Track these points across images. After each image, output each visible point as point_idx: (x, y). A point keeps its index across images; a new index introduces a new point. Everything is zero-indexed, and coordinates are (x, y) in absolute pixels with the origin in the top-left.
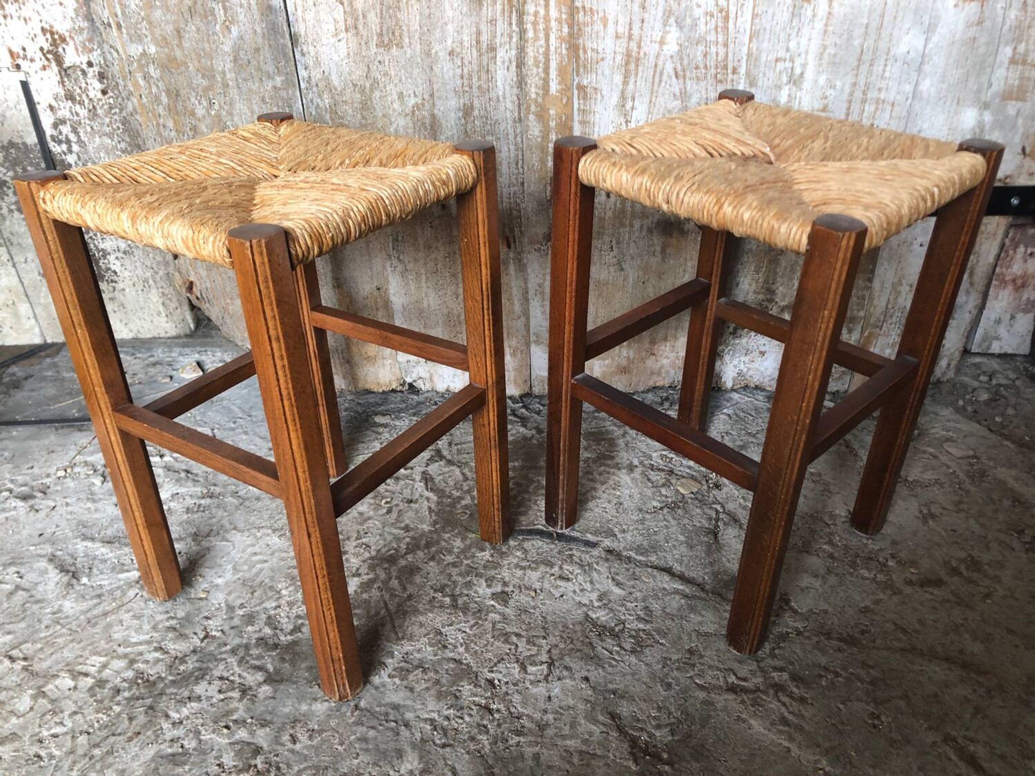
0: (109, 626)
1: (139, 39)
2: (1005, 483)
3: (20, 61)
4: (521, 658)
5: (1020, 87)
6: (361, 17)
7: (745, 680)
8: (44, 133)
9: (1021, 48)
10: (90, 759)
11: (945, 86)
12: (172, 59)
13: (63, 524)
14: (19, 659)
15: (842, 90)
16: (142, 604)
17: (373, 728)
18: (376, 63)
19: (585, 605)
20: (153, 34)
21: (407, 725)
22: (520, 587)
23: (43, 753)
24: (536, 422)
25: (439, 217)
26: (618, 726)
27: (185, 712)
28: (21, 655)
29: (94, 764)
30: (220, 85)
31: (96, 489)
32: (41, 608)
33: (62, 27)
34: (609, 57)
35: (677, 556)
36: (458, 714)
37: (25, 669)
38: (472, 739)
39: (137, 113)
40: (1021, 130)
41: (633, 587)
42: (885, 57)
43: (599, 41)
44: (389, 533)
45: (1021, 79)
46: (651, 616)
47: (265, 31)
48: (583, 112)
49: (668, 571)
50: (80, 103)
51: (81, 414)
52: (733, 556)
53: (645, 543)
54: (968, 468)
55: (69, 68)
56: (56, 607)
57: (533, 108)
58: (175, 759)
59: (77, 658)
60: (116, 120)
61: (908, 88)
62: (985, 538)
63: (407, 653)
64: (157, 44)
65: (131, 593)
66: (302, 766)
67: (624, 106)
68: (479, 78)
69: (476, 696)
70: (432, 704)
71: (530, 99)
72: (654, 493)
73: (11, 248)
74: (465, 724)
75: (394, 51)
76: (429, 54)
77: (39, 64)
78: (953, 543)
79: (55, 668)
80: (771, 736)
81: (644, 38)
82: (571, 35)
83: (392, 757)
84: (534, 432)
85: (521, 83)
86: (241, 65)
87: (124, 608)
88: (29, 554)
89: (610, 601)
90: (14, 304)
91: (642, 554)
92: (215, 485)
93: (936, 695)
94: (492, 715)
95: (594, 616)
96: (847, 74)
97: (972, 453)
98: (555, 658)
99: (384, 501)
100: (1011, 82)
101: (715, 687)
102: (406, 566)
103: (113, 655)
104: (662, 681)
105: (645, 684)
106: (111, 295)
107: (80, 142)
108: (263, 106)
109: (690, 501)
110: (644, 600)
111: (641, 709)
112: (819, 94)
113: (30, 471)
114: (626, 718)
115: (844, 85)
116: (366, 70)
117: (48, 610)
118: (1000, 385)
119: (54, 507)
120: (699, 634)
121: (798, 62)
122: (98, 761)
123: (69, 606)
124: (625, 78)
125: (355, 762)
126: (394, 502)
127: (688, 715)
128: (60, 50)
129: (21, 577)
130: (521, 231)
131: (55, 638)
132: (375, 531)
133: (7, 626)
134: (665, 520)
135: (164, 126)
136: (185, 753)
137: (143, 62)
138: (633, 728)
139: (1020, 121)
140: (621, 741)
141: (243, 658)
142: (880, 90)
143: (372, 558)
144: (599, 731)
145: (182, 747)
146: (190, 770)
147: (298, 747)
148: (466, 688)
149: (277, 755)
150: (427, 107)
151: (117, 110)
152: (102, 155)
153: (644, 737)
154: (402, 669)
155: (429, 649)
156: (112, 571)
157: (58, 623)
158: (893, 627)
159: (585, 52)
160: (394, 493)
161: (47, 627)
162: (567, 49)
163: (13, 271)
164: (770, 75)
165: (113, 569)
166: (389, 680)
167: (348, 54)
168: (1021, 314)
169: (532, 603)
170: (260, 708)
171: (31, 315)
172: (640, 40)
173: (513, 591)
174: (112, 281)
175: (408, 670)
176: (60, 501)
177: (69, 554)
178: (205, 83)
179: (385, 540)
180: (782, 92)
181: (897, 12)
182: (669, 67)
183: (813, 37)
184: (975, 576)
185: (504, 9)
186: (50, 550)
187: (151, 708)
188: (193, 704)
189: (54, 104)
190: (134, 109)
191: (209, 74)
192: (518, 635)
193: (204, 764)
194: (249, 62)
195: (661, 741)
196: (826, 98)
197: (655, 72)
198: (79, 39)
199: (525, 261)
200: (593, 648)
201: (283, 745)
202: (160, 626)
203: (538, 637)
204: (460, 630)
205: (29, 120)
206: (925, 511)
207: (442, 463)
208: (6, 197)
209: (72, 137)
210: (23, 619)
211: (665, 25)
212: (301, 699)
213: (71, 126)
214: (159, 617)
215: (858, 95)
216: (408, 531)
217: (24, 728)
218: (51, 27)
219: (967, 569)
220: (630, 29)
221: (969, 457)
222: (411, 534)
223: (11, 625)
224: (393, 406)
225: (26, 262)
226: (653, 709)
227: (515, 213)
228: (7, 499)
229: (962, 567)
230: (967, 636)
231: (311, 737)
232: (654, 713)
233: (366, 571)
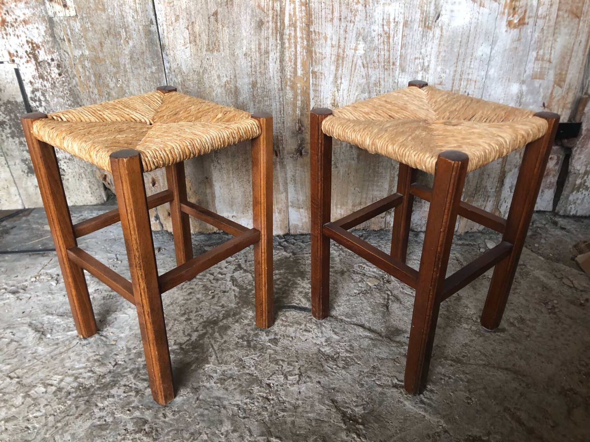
0: (63, 360)
1: (80, 47)
2: (538, 278)
3: (14, 58)
4: (285, 372)
5: (541, 72)
6: (198, 36)
7: (402, 381)
8: (27, 96)
9: (541, 52)
10: (56, 428)
11: (502, 72)
12: (97, 58)
14: (14, 377)
15: (449, 74)
16: (81, 348)
17: (206, 409)
18: (206, 59)
19: (318, 344)
20: (87, 45)
21: (224, 407)
22: (284, 336)
23: (30, 426)
24: (292, 249)
26: (336, 407)
27: (106, 403)
28: (16, 376)
29: (58, 431)
30: (122, 71)
31: (53, 287)
32: (25, 351)
33: (38, 40)
34: (328, 56)
35: (367, 319)
36: (252, 402)
37: (18, 383)
38: (259, 414)
39: (78, 86)
40: (542, 95)
41: (344, 335)
42: (471, 57)
43: (323, 49)
44: (214, 309)
45: (542, 68)
46: (353, 350)
47: (147, 43)
48: (315, 85)
49: (362, 326)
50: (46, 80)
51: (43, 247)
52: (396, 318)
53: (350, 312)
55: (41, 61)
56: (34, 350)
57: (289, 83)
58: (101, 427)
59: (46, 376)
60: (66, 89)
61: (483, 73)
62: (528, 307)
63: (224, 371)
64: (89, 50)
65: (75, 342)
66: (169, 429)
67: (336, 82)
68: (260, 68)
69: (261, 392)
70: (238, 397)
71: (287, 78)
72: (355, 286)
73: (7, 157)
74: (255, 407)
75: (215, 53)
76: (233, 55)
77: (24, 60)
79: (35, 382)
80: (415, 409)
81: (346, 47)
82: (308, 45)
83: (217, 424)
84: (291, 254)
85: (282, 70)
86: (134, 61)
87: (71, 350)
88: (17, 322)
89: (331, 342)
90: (8, 187)
91: (348, 318)
93: (501, 387)
94: (270, 402)
95: (323, 350)
96: (451, 66)
98: (302, 372)
99: (210, 292)
100: (536, 70)
101: (386, 386)
102: (223, 326)
103: (66, 375)
104: (359, 383)
105: (350, 384)
107: (46, 101)
108: (146, 82)
109: (374, 289)
110: (349, 341)
111: (347, 397)
112: (438, 76)
113: (16, 278)
114: (340, 402)
115: (450, 71)
116: (200, 63)
117: (29, 352)
118: (538, 227)
119: (30, 297)
120: (378, 359)
121: (426, 60)
122: (60, 429)
123: (41, 349)
124: (337, 67)
125: (198, 426)
126: (216, 292)
127: (372, 400)
128: (36, 52)
129: (14, 335)
130: (283, 148)
131: (34, 366)
132: (206, 308)
133: (7, 361)
134: (361, 299)
135: (92, 93)
136: (107, 424)
137: (82, 59)
138: (343, 407)
139: (541, 90)
140: (337, 413)
141: (136, 375)
142: (469, 74)
143: (204, 322)
144: (325, 409)
145: (105, 421)
146: (110, 433)
147: (167, 420)
148: (256, 388)
149: (156, 424)
150: (233, 82)
151: (67, 84)
152: (58, 107)
153: (349, 411)
154: (221, 379)
155: (236, 368)
156: (63, 331)
157: (35, 358)
158: (480, 353)
159: (316, 54)
160: (216, 288)
161: (29, 361)
162: (306, 53)
163: (8, 169)
164: (412, 66)
165: (64, 330)
166: (214, 385)
167: (191, 55)
168: (547, 190)
169: (290, 344)
170: (146, 400)
171: (17, 194)
172: (344, 48)
173: (280, 338)
175: (224, 380)
176: (33, 294)
177: (39, 323)
178: (115, 70)
179: (211, 312)
180: (419, 75)
181: (476, 35)
182: (360, 62)
183: (433, 47)
184: (522, 326)
185: (273, 32)
186: (29, 320)
187: (88, 401)
188: (110, 399)
189: (33, 80)
190: (77, 84)
191: (117, 65)
192: (283, 361)
193: (117, 430)
194: (138, 59)
195: (358, 414)
196: (441, 78)
197: (352, 64)
198: (47, 46)
199: (285, 163)
200: (323, 367)
201: (159, 419)
202: (91, 359)
203: (294, 361)
204: (252, 358)
205: (19, 89)
207: (242, 271)
208: (5, 130)
209: (42, 98)
210: (16, 357)
211: (357, 41)
213: (42, 92)
214: (90, 355)
215: (458, 76)
216: (223, 307)
217: (19, 413)
218: (32, 40)
219: (518, 323)
220: (339, 42)
222: (225, 309)
223: (9, 360)
224: (214, 241)
225: (15, 165)
226: (354, 397)
227: (279, 137)
228: (4, 293)
229: (516, 322)
230: (517, 357)
231: (174, 415)
232: (354, 399)
233: (201, 329)
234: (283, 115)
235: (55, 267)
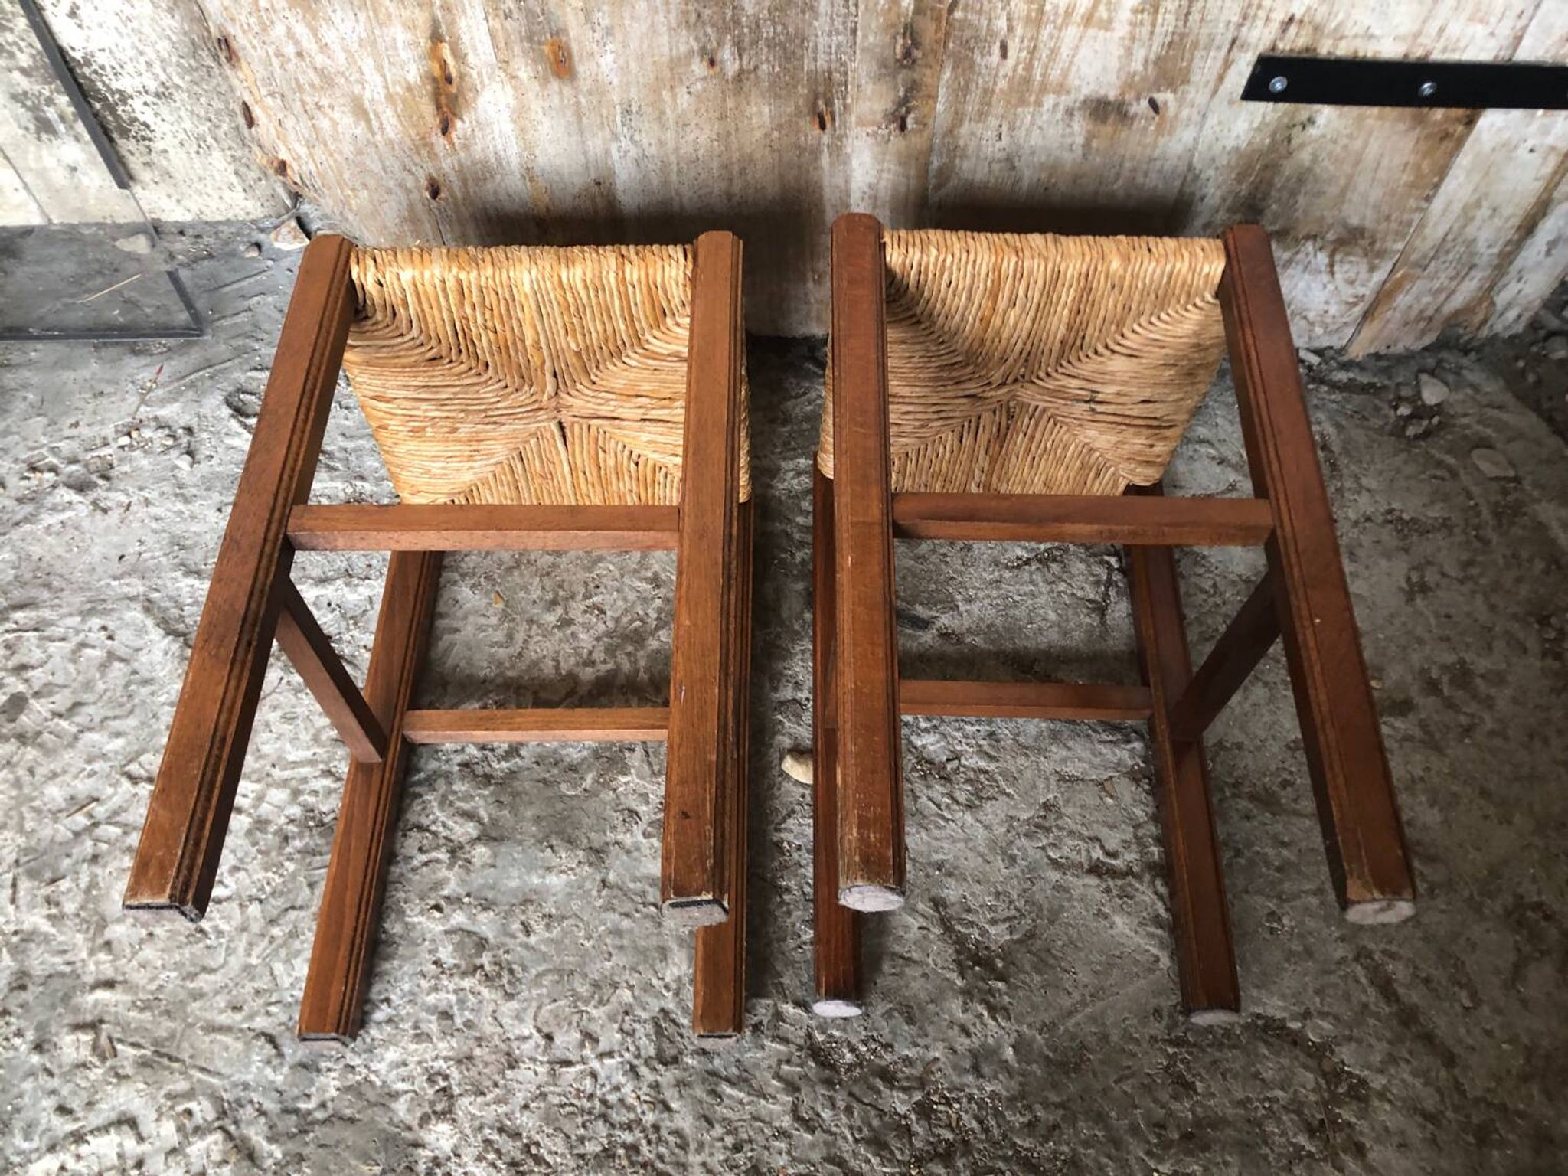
2: (1546, 529)
7: (1114, 855)
10: (271, 942)
13: (150, 539)
16: (292, 697)
17: (627, 915)
19: (907, 725)
23: (206, 927)
25: (704, 79)
26: (942, 919)
29: (276, 951)
31: (183, 477)
32: (152, 694)
35: (1042, 647)
44: (632, 589)
46: (998, 749)
49: (1027, 669)
51: (129, 317)
53: (999, 621)
54: (1499, 498)
62: (1490, 630)
65: (274, 676)
66: (541, 969)
69: (758, 866)
78: (1441, 639)
80: (1137, 939)
83: (654, 959)
88: (111, 593)
89: (943, 721)
92: (362, 478)
94: (780, 897)
95: (919, 743)
97: (1511, 473)
101: (1073, 865)
102: (658, 651)
103: (268, 779)
104: (1004, 853)
105: (982, 856)
106: (146, 159)
109: (1071, 548)
110: (990, 724)
111: (973, 894)
113: (74, 432)
114: (953, 906)
117: (163, 699)
119: (129, 505)
120: (1062, 778)
122: (281, 946)
125: (608, 965)
127: (1034, 904)
129: (110, 638)
130: (845, 105)
132: (609, 584)
133: (112, 723)
134: (1032, 582)
136: (390, 940)
138: (960, 920)
140: (945, 941)
141: (444, 797)
143: (609, 634)
144: (916, 926)
146: (400, 967)
147: (533, 940)
149: (507, 952)
153: (975, 934)
166: (644, 840)
170: (477, 880)
173: (808, 699)
174: (144, 138)
176: (134, 494)
179: (625, 600)
184: (1460, 696)
186: (141, 589)
193: (418, 961)
195: (996, 942)
199: (849, 150)
200: (916, 800)
201: (513, 937)
202: (324, 737)
206: (1415, 578)
210: (131, 712)
212: (531, 868)
214: (319, 722)
216: (658, 586)
219: (1451, 681)
221: (1505, 478)
223: (117, 722)
226: (990, 894)
227: (836, 76)
228: (54, 487)
229: (1445, 679)
230: (1423, 799)
231: (548, 927)
232: (990, 901)
233: (602, 656)
234: (853, 9)
235: (176, 400)
